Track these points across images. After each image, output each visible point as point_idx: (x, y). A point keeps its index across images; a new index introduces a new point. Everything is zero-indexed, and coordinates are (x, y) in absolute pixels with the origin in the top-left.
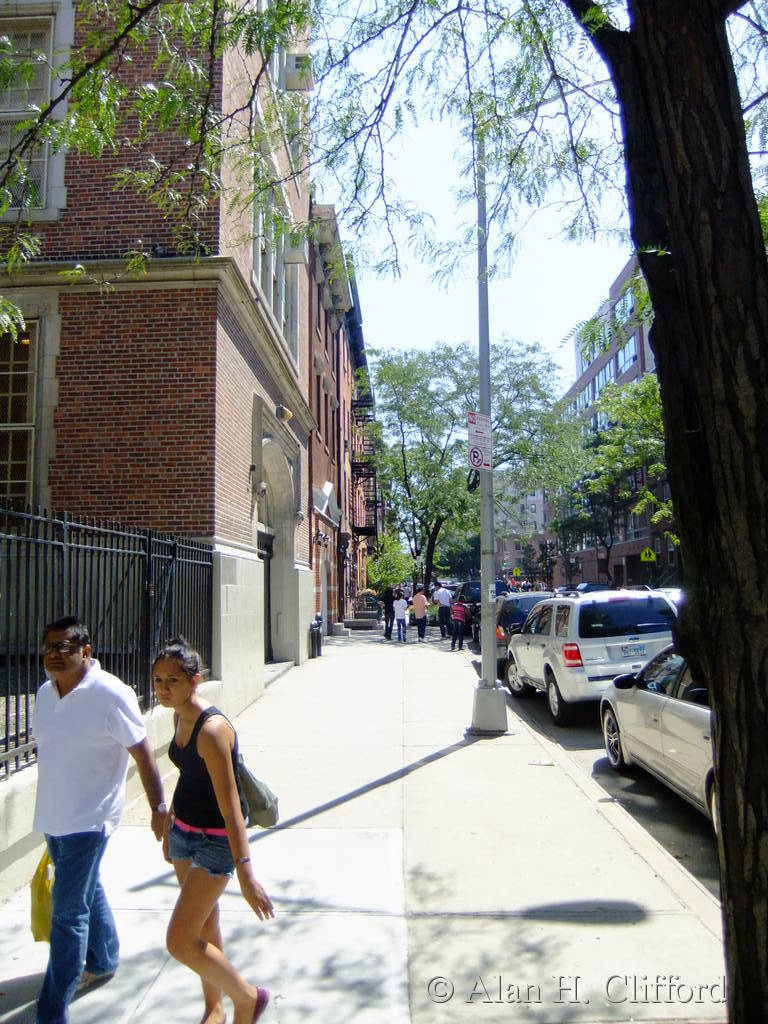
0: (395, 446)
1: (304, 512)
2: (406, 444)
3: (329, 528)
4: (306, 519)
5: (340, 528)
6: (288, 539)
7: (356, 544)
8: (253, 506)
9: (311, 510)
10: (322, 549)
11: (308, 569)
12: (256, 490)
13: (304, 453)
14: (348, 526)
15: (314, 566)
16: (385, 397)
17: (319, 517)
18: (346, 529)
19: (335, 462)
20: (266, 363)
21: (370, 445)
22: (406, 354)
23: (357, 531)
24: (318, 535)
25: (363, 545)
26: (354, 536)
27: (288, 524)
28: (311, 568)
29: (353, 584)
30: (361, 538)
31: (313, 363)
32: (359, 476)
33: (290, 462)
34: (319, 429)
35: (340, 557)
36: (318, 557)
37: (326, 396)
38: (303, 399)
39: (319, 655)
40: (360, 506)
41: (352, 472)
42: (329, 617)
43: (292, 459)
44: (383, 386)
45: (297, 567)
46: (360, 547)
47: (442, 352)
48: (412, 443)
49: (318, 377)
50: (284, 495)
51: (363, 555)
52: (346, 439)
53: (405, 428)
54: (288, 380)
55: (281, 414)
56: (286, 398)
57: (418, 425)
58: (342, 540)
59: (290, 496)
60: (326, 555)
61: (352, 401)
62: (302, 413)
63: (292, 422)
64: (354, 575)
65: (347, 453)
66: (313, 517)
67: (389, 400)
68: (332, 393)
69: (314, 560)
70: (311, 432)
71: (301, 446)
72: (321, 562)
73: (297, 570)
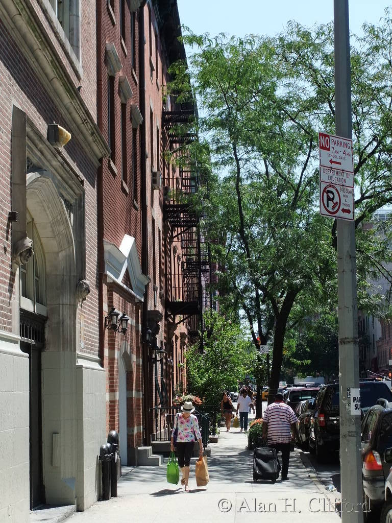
0: (227, 180)
1: (90, 280)
2: (242, 176)
3: (129, 305)
4: (94, 291)
5: (145, 304)
6: (68, 321)
7: (171, 327)
8: (13, 274)
9: (101, 277)
10: (118, 336)
11: (97, 366)
12: (17, 249)
13: (91, 193)
14: (158, 300)
15: (106, 361)
16: (212, 106)
17: (114, 287)
18: (155, 304)
19: (138, 205)
20: (32, 61)
21: (192, 179)
22: (241, 43)
23: (172, 307)
24: (112, 313)
25: (182, 329)
26: (167, 316)
27: (66, 299)
28: (102, 365)
29: (166, 387)
30: (178, 318)
31: (103, 58)
32: (175, 225)
33: (69, 206)
34: (113, 157)
35: (146, 347)
36: (112, 348)
37: (124, 106)
38: (87, 113)
39: (114, 494)
40: (176, 269)
41: (165, 219)
42: (130, 437)
43: (72, 202)
44: (209, 90)
45: (80, 362)
46: (177, 332)
47: (295, 38)
48: (250, 176)
49: (112, 79)
50: (61, 255)
51: (182, 344)
52: (155, 169)
53: (241, 153)
54: (64, 85)
55: (54, 135)
56: (63, 111)
57: (260, 149)
58: (149, 320)
59: (69, 256)
60: (125, 344)
61: (164, 113)
62: (88, 134)
63: (72, 147)
64: (167, 374)
65: (156, 192)
66: (105, 288)
67: (217, 111)
68: (133, 102)
69: (106, 352)
70: (101, 160)
71: (86, 183)
72: (117, 354)
73: (81, 367)
